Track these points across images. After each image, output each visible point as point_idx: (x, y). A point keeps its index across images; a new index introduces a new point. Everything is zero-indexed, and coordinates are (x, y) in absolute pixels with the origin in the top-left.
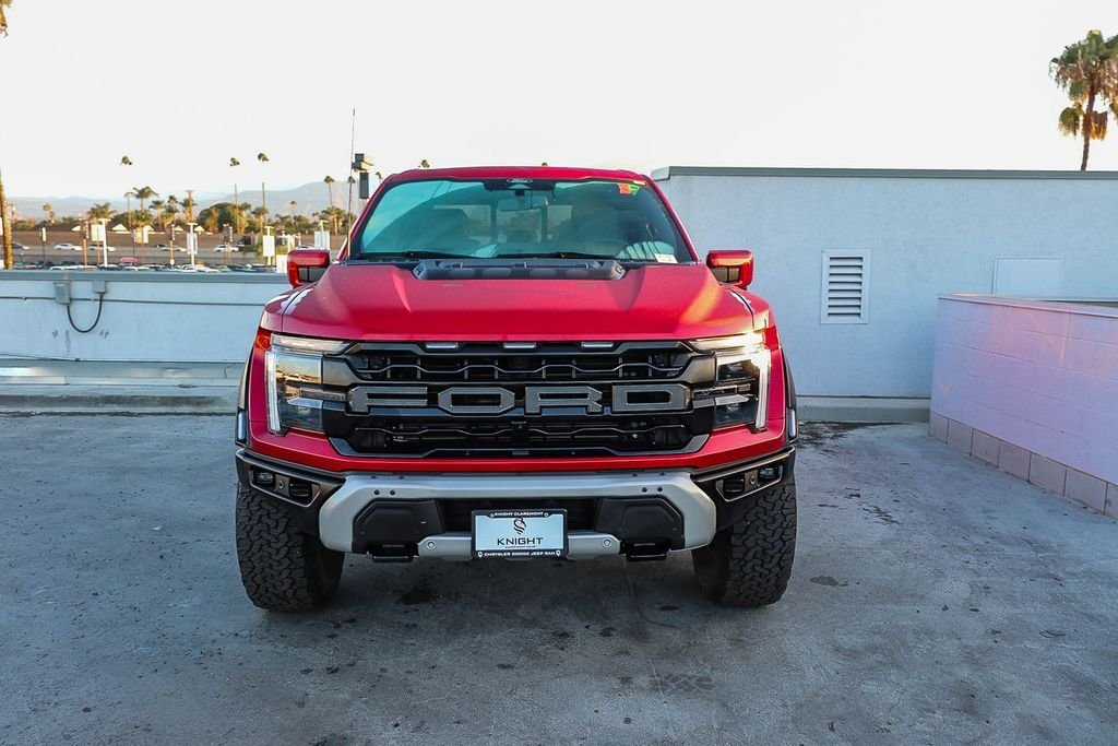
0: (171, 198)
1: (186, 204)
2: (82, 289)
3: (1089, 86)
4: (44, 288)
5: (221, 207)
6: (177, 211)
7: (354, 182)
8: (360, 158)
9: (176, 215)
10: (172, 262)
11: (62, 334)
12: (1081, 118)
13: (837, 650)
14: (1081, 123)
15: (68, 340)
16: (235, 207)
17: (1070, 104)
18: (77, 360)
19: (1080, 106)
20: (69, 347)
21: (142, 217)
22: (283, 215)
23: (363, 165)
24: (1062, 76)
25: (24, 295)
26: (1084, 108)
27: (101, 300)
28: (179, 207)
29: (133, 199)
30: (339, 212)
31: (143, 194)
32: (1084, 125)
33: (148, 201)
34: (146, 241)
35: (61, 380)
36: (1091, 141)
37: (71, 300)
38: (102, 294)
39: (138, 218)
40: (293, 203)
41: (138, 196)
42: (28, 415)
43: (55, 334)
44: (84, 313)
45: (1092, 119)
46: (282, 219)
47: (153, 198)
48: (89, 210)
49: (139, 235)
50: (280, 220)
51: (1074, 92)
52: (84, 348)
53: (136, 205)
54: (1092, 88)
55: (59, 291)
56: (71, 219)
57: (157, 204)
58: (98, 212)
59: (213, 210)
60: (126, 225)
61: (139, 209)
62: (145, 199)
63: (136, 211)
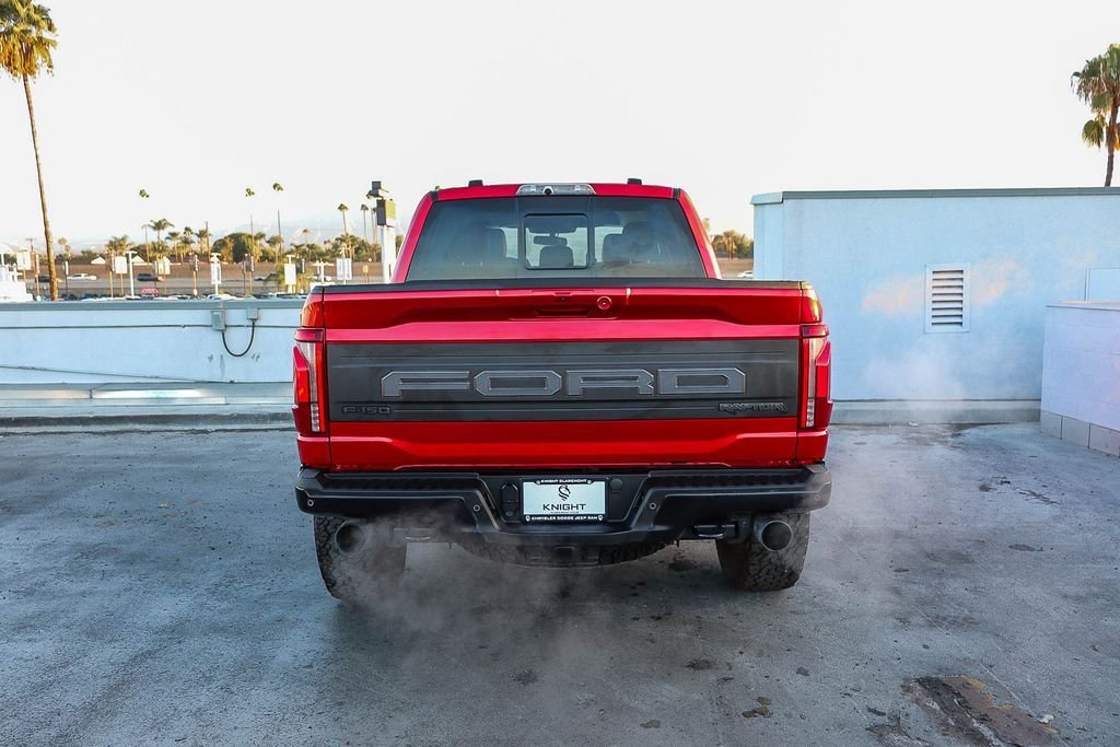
0: (187, 229)
1: (202, 234)
2: (236, 316)
3: (1111, 99)
4: (201, 316)
5: (235, 237)
6: (192, 242)
7: (367, 209)
8: (376, 186)
9: (192, 245)
10: (195, 292)
11: (216, 359)
12: (1104, 130)
13: (1065, 596)
14: (1105, 135)
15: (222, 364)
16: (250, 236)
17: (1093, 116)
18: (232, 382)
19: (1103, 119)
20: (223, 370)
21: (158, 248)
22: (298, 243)
23: (380, 192)
24: (1083, 89)
25: (182, 323)
26: (1107, 121)
27: (253, 326)
28: (195, 238)
29: (150, 231)
30: (354, 239)
31: (159, 226)
32: (1107, 137)
33: (164, 234)
34: (168, 272)
35: (221, 401)
36: (1116, 152)
37: (226, 326)
38: (254, 320)
39: (155, 249)
40: (305, 231)
41: (154, 228)
42: (205, 432)
43: (211, 358)
44: (238, 339)
45: (1116, 131)
46: (297, 247)
47: (169, 229)
48: (107, 243)
49: (161, 266)
50: (294, 248)
51: (1097, 104)
52: (237, 371)
53: (153, 237)
54: (1115, 100)
55: (216, 319)
56: (89, 252)
57: (174, 235)
58: (116, 245)
59: (228, 240)
60: (144, 257)
61: (156, 240)
62: (161, 231)
63: (153, 243)
